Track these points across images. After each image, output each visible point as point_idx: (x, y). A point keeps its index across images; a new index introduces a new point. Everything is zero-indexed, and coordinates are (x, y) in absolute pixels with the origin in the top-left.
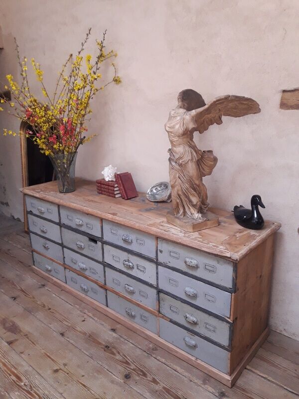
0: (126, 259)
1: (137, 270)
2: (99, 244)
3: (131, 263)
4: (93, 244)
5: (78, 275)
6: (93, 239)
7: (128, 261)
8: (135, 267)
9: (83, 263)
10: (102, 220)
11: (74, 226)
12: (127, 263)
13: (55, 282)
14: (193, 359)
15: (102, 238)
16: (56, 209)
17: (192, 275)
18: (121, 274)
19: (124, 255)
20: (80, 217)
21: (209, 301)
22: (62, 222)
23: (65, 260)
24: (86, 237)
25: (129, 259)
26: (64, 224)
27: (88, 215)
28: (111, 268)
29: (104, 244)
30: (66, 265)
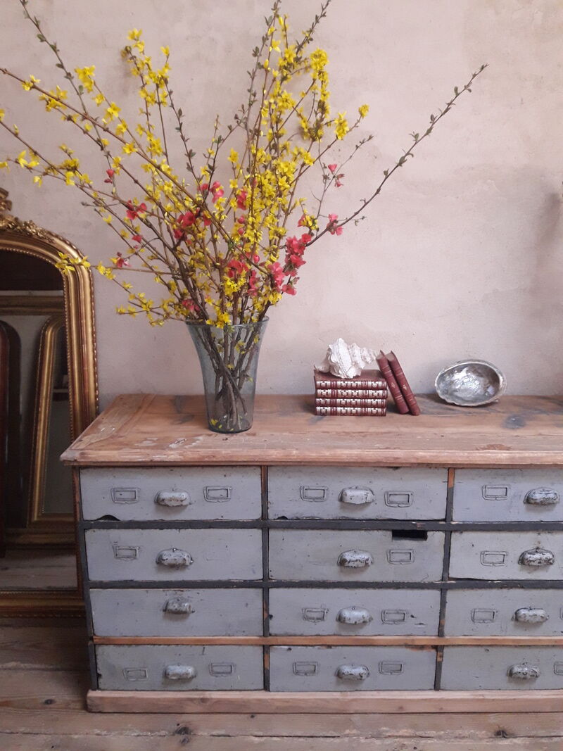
0: (531, 547)
2: (436, 538)
3: (547, 551)
4: (408, 544)
5: (329, 646)
6: (412, 532)
7: (537, 550)
8: (560, 558)
9: (354, 608)
10: (451, 469)
11: (330, 510)
12: (537, 556)
13: (219, 701)
15: (448, 518)
16: (254, 480)
18: (505, 590)
19: (525, 541)
22: (272, 515)
23: (271, 623)
24: (381, 532)
25: (540, 546)
26: (284, 518)
27: (399, 470)
28: (472, 587)
29: (456, 531)
30: (276, 635)
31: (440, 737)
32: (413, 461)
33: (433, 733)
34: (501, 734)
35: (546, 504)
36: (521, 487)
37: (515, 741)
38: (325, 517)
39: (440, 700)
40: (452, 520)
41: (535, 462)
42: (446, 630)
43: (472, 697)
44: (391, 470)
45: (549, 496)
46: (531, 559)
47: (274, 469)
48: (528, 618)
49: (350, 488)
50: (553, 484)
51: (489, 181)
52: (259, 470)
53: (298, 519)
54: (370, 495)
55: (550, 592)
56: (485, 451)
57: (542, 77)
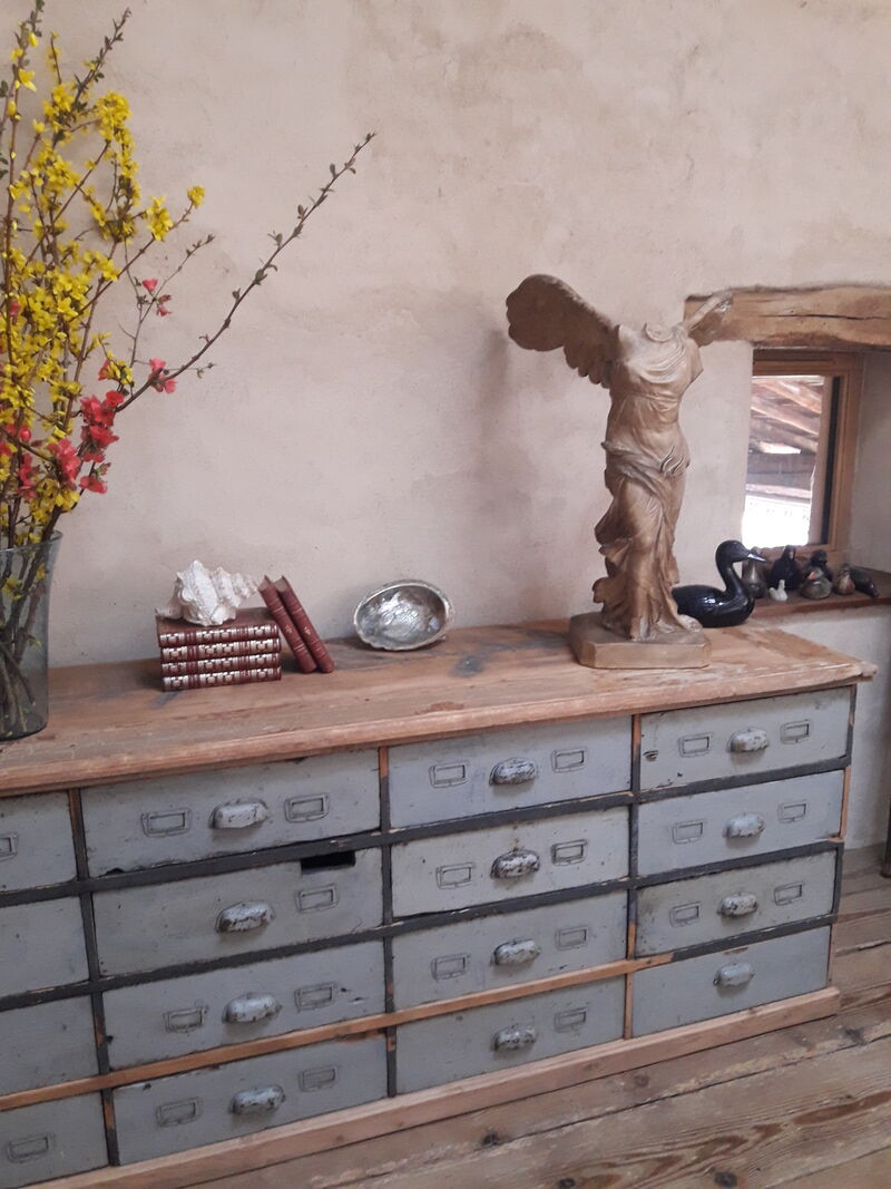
0: (505, 850)
1: (554, 868)
2: (369, 859)
3: (529, 852)
4: (328, 876)
5: (215, 1066)
6: (330, 856)
7: (515, 852)
8: (546, 859)
9: (249, 996)
10: (383, 749)
11: (197, 844)
12: (516, 861)
14: (744, 1016)
15: (384, 825)
17: (749, 776)
18: (476, 922)
19: (493, 843)
20: (246, 791)
21: (793, 819)
22: (96, 868)
23: (113, 1049)
24: (282, 866)
25: (519, 846)
26: (117, 871)
27: (302, 764)
28: (428, 927)
29: (397, 843)
30: (121, 1069)
31: (402, 1169)
32: (325, 744)
33: (391, 1165)
34: (491, 1140)
35: (521, 782)
36: (484, 761)
37: (514, 1145)
38: (189, 858)
39: (396, 1112)
40: (390, 828)
41: (498, 722)
42: (397, 1001)
43: (445, 1095)
44: (291, 764)
45: (522, 769)
46: (508, 868)
47: (90, 792)
48: (512, 958)
49: (228, 804)
50: (526, 751)
51: (404, 311)
52: (64, 799)
53: (142, 869)
54: (261, 809)
55: (540, 911)
56: (429, 714)
57: (465, 159)
